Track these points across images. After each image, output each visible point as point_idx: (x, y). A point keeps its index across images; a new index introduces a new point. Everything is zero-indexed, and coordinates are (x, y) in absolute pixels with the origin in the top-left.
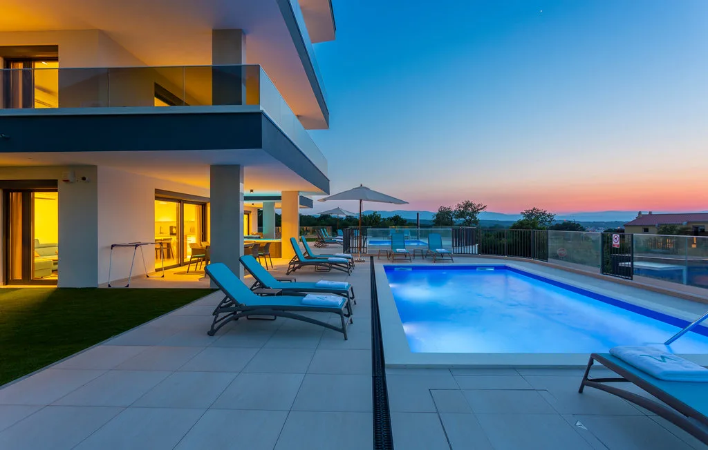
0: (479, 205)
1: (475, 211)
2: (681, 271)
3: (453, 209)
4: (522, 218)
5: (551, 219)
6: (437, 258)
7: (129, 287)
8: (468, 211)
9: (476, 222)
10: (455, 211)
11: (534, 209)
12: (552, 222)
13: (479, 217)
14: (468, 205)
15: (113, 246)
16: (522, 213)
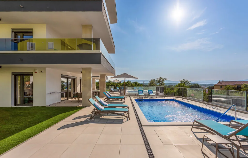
0: (165, 78)
1: (164, 80)
2: (230, 101)
3: (156, 79)
4: (179, 83)
5: (189, 83)
6: (152, 97)
7: (56, 106)
8: (161, 80)
9: (164, 84)
10: (156, 80)
11: (184, 80)
12: (190, 84)
13: (164, 82)
14: (161, 78)
15: (50, 93)
16: (179, 81)
